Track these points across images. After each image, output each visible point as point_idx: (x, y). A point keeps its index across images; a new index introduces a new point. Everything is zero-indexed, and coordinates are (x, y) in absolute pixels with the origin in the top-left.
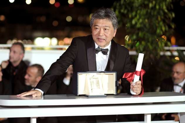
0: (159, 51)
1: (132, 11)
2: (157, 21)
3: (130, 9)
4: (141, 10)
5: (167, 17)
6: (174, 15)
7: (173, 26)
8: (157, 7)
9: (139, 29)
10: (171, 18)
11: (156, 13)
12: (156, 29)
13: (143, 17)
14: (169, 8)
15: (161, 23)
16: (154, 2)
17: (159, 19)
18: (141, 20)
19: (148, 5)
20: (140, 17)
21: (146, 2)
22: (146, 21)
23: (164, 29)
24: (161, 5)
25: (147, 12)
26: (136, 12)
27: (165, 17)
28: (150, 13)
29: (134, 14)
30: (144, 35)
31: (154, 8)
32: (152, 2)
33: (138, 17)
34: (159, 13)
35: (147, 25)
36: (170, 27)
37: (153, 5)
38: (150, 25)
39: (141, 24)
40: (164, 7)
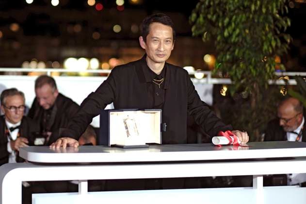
0: (266, 77)
1: (224, 17)
2: (264, 33)
3: (221, 14)
4: (237, 15)
5: (280, 26)
6: (289, 23)
7: (289, 41)
8: (264, 10)
9: (235, 44)
10: (286, 28)
11: (261, 20)
12: (263, 45)
13: (241, 26)
14: (283, 12)
15: (270, 35)
16: (258, 3)
17: (267, 29)
18: (238, 31)
19: (249, 7)
20: (237, 26)
21: (246, 4)
22: (247, 31)
23: (274, 44)
24: (270, 8)
25: (248, 18)
26: (231, 19)
27: (276, 26)
28: (253, 18)
29: (227, 20)
30: (244, 53)
31: (258, 12)
32: (256, 4)
33: (233, 25)
34: (266, 19)
35: (248, 38)
36: (283, 41)
37: (257, 8)
38: (252, 38)
39: (238, 36)
40: (275, 11)
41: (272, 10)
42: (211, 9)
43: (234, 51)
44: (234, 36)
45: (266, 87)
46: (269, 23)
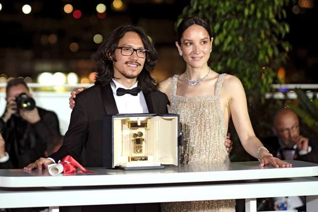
0: (263, 90)
1: (215, 22)
2: (259, 40)
3: (211, 19)
4: (229, 20)
5: (277, 32)
6: (287, 29)
7: (287, 49)
8: (259, 15)
9: (227, 53)
10: (283, 35)
11: (256, 26)
12: (258, 54)
13: (233, 33)
14: (280, 17)
15: (266, 43)
16: (253, 7)
17: (263, 36)
18: (230, 39)
19: (242, 12)
20: (229, 33)
21: (239, 7)
22: (240, 39)
23: (270, 53)
24: (266, 12)
25: (241, 24)
26: (222, 25)
27: (273, 33)
28: (247, 25)
29: (217, 27)
30: (237, 63)
31: (252, 16)
32: (249, 8)
33: (225, 32)
34: (261, 25)
35: (242, 47)
36: (281, 50)
37: (251, 13)
38: (246, 46)
39: (230, 44)
40: (271, 16)
41: (268, 15)
42: (200, 14)
43: (226, 61)
44: (226, 44)
45: (263, 101)
46: (265, 30)
